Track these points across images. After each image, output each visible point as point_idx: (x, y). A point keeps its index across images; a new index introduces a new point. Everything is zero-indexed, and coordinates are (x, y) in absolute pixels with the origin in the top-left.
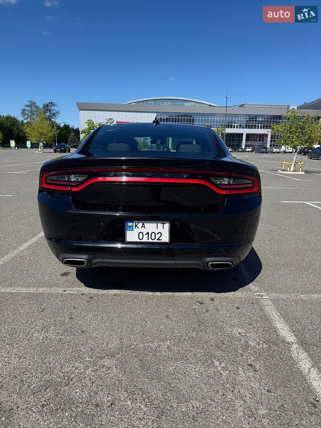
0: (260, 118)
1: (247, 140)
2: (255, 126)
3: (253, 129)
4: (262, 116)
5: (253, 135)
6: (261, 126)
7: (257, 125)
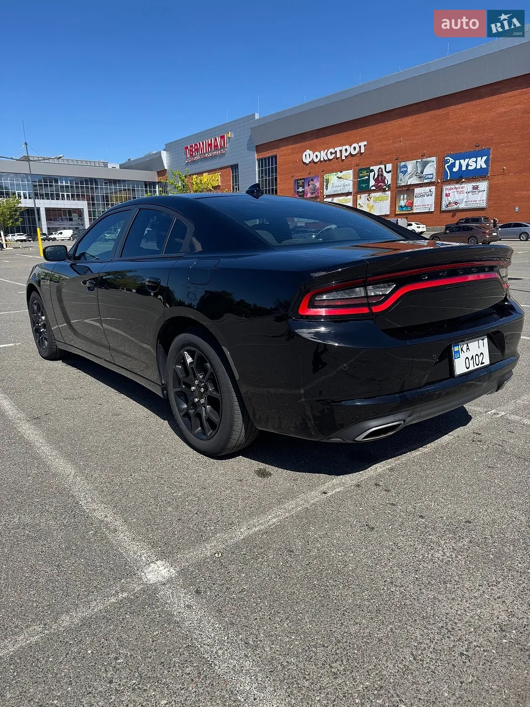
0: (64, 182)
1: (48, 219)
2: (58, 195)
3: (55, 201)
4: (66, 178)
5: (58, 210)
6: (68, 196)
7: (60, 193)
